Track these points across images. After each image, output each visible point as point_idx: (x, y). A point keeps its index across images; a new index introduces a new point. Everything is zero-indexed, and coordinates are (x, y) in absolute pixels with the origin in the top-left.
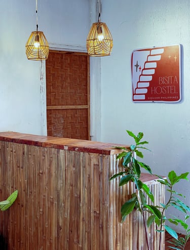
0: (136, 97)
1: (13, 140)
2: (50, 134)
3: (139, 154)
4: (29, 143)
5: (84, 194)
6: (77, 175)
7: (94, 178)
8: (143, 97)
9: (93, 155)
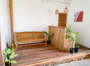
0: (75, 21)
1: (52, 27)
2: (59, 26)
3: (70, 29)
4: (54, 27)
5: (61, 34)
6: (60, 32)
7: (62, 32)
8: (76, 21)
9: (63, 29)
